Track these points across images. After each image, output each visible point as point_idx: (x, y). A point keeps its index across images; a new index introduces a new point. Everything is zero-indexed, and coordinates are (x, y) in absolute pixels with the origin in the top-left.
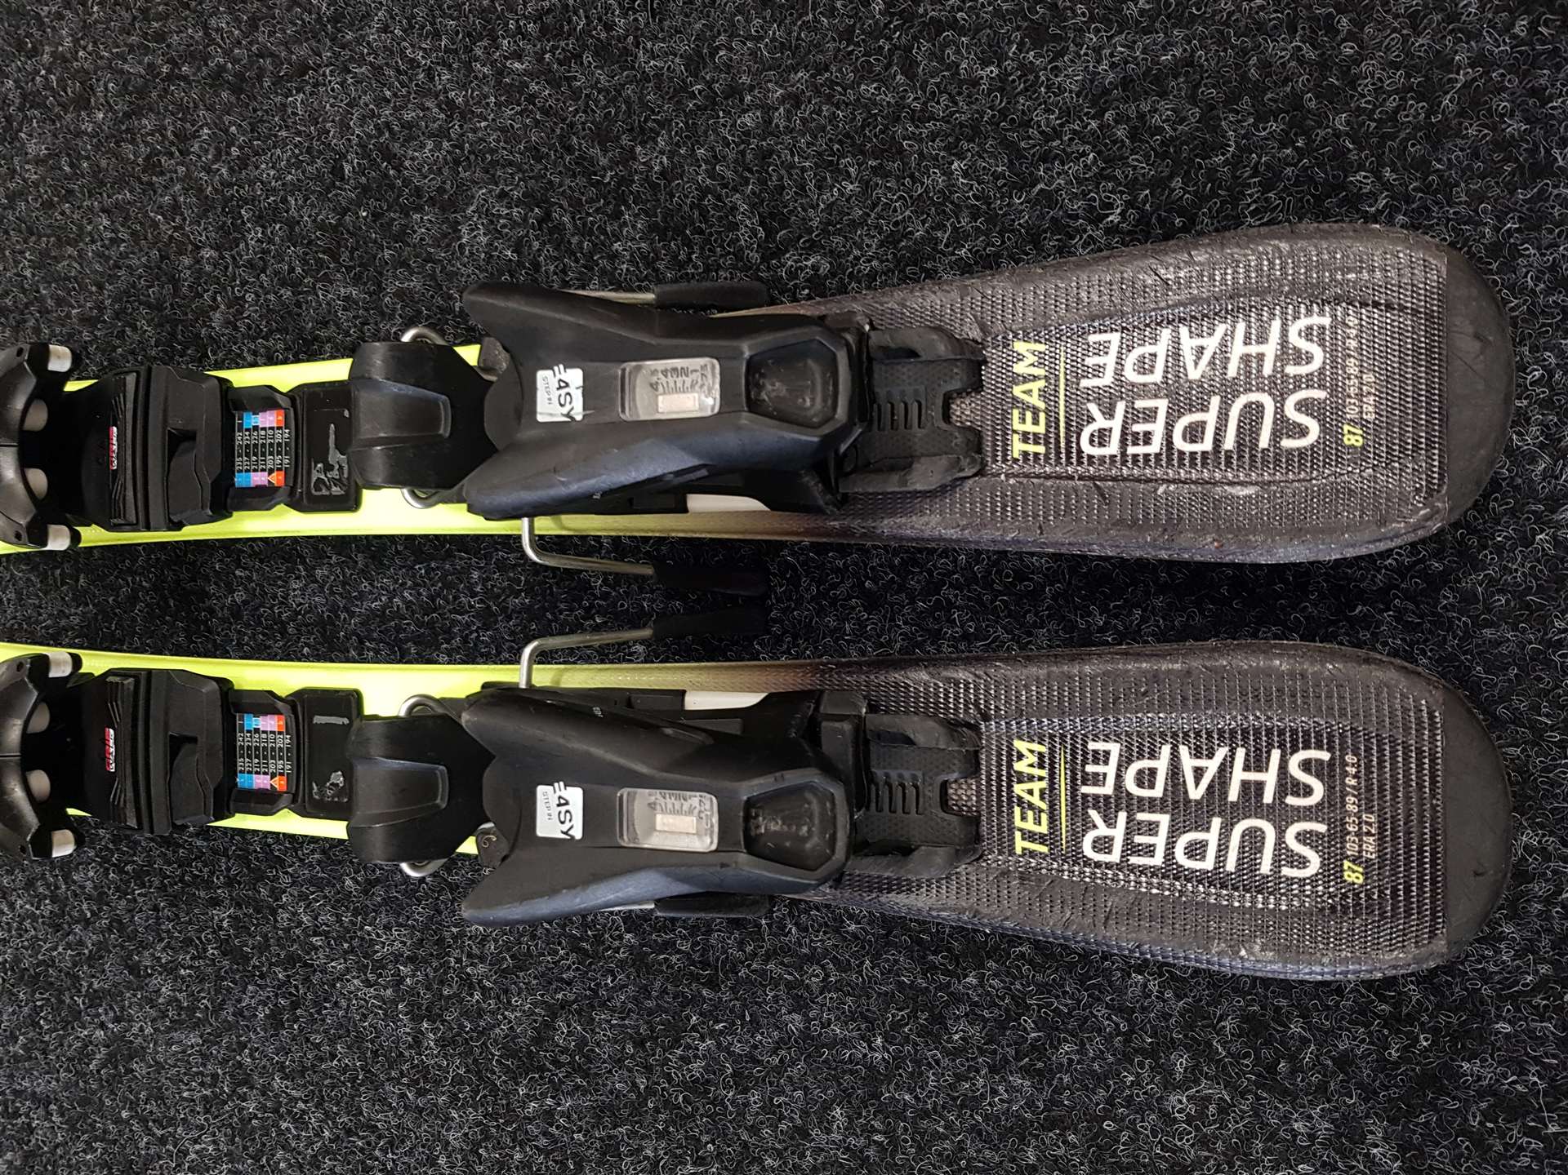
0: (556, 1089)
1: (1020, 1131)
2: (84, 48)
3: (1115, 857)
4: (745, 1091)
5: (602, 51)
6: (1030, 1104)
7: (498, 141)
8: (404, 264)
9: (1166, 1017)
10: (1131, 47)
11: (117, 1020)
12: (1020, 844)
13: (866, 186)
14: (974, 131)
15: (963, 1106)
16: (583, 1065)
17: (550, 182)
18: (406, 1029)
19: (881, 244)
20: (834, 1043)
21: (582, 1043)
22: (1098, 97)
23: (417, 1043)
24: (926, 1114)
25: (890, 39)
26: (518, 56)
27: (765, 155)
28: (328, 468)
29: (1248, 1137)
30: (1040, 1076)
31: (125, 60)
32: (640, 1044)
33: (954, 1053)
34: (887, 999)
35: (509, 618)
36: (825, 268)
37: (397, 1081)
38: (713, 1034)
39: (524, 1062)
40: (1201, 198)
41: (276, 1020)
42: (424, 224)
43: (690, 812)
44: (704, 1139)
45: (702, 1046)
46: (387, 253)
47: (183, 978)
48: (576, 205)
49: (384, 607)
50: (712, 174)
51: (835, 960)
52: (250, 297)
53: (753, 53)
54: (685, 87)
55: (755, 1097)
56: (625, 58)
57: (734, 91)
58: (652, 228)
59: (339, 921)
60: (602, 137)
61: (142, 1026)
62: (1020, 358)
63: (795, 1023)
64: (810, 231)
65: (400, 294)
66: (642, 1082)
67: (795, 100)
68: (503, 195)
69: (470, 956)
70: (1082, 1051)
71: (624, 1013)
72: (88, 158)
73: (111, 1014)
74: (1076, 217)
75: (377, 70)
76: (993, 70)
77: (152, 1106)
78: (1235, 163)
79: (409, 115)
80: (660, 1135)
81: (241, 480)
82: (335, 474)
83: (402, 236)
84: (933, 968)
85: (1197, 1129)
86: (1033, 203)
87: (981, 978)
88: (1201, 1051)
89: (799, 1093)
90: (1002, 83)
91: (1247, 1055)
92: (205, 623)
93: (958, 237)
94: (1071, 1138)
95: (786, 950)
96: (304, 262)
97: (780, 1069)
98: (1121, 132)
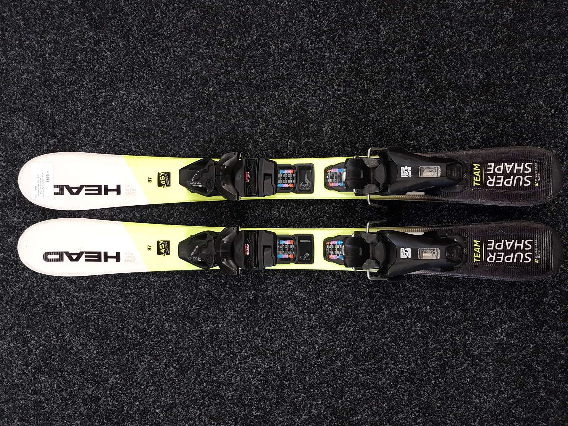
0: (348, 326)
1: (459, 322)
2: (205, 71)
3: (493, 261)
4: (397, 321)
5: (361, 92)
6: (461, 316)
7: (333, 109)
8: (308, 136)
9: (489, 296)
10: (481, 105)
11: (213, 324)
12: (475, 260)
13: (426, 127)
14: (450, 119)
15: (447, 318)
16: (356, 320)
17: (348, 120)
18: (306, 316)
19: (429, 140)
20: (418, 309)
21: (355, 314)
22: (474, 114)
23: (309, 320)
24: (439, 321)
25: (431, 98)
26: (339, 90)
27: (401, 119)
28: (305, 183)
29: (505, 318)
30: (463, 311)
31: (220, 76)
32: (370, 314)
33: (445, 308)
34: (430, 298)
35: (336, 219)
36: (416, 144)
37: (304, 329)
38: (389, 309)
39: (339, 320)
40: (495, 137)
41: (267, 318)
42: (313, 127)
43: (431, 253)
44: (387, 333)
45: (386, 312)
46: (302, 133)
47: (237, 311)
48: (354, 125)
49: (300, 217)
50: (389, 122)
51: (418, 291)
52: (261, 140)
53: (399, 97)
54: (382, 102)
55: (399, 322)
56: (367, 94)
57: (394, 104)
58: (374, 132)
59: (287, 292)
60: (361, 111)
61: (222, 324)
62: (474, 167)
63: (408, 305)
64: (413, 136)
65: (306, 142)
66: (371, 322)
67: (408, 108)
68: (335, 122)
69: (324, 297)
70: (472, 304)
71: (366, 307)
72: (207, 100)
73: (212, 323)
74: (471, 138)
75: (299, 89)
76: (453, 107)
77: (225, 345)
78: (502, 130)
79: (308, 100)
80: (376, 333)
81: (279, 185)
82: (307, 185)
83: (307, 129)
84: (440, 290)
85: (495, 317)
86: (462, 134)
87: (451, 292)
88: (496, 302)
89: (410, 320)
90: (455, 110)
91: (505, 302)
92: (246, 220)
93: (446, 140)
94: (470, 323)
95: (406, 290)
96: (278, 133)
97: (405, 316)
98: (480, 122)
